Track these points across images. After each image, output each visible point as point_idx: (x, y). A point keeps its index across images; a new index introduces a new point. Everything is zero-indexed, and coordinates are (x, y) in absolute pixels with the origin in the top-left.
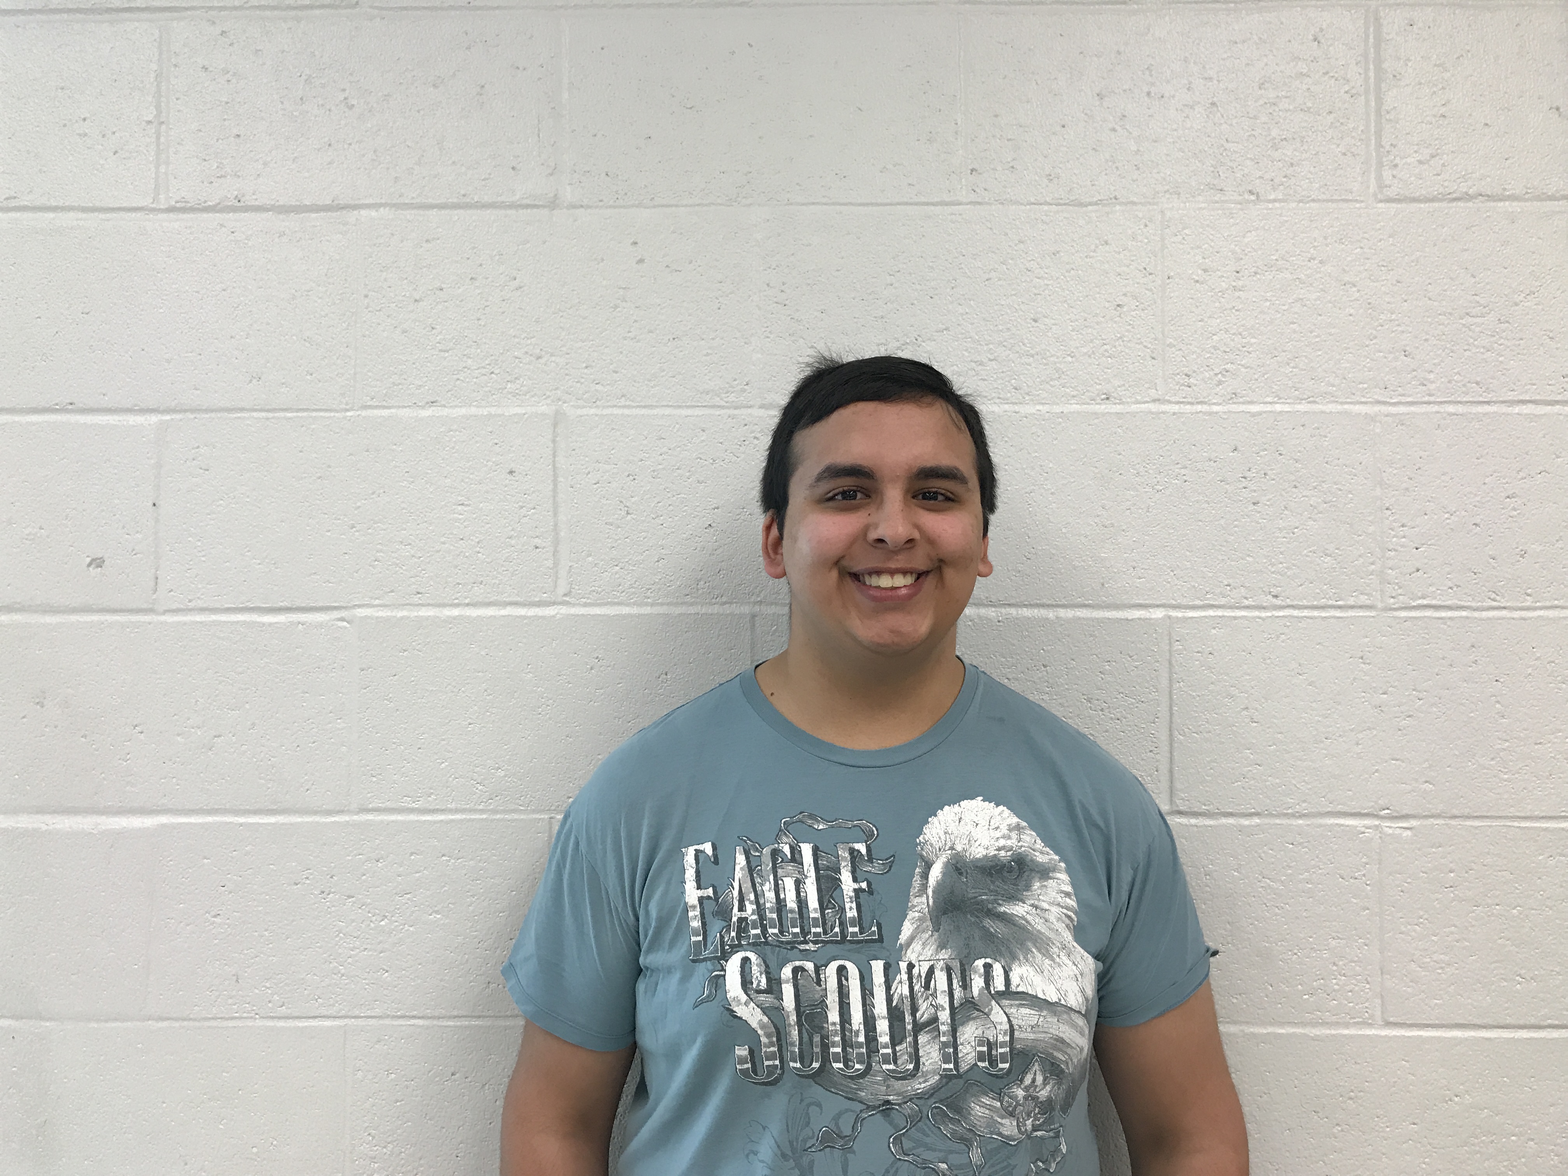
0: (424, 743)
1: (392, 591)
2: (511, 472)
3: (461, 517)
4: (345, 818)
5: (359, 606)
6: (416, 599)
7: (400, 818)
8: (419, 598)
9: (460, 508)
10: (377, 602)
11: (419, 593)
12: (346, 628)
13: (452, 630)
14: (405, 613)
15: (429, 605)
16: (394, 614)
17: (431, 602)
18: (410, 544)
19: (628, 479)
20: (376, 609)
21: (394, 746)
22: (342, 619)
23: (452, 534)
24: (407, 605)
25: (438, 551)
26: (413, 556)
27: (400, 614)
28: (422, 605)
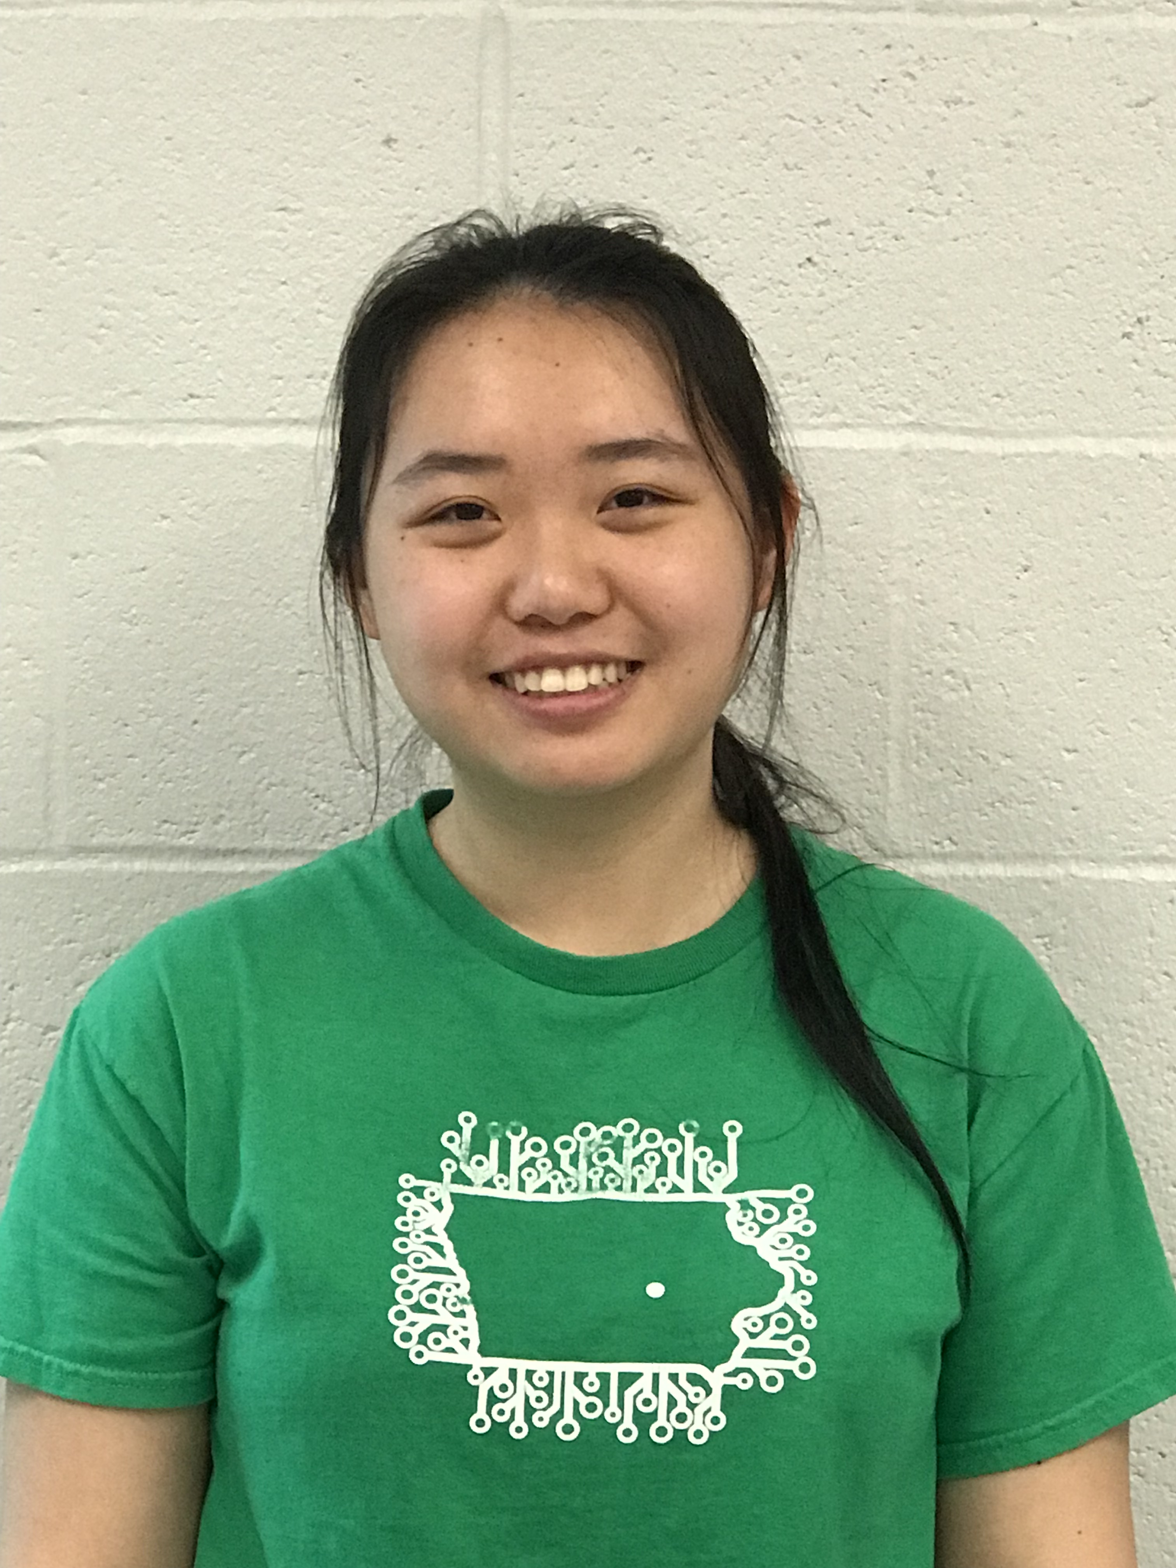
0: (203, 712)
1: (135, 392)
2: (388, 141)
3: (280, 235)
4: (40, 866)
5: (67, 423)
6: (185, 410)
7: (157, 866)
8: (194, 408)
9: (278, 215)
10: (104, 414)
11: (192, 396)
12: (38, 468)
13: (264, 476)
14: (163, 438)
15: (214, 421)
16: (141, 439)
17: (216, 414)
18: (174, 293)
19: (635, 158)
20: (100, 429)
21: (143, 717)
22: (33, 450)
23: (261, 271)
24: (169, 420)
25: (235, 308)
26: (182, 318)
27: (153, 441)
28: (202, 421)
